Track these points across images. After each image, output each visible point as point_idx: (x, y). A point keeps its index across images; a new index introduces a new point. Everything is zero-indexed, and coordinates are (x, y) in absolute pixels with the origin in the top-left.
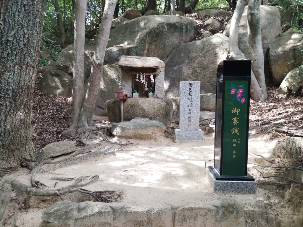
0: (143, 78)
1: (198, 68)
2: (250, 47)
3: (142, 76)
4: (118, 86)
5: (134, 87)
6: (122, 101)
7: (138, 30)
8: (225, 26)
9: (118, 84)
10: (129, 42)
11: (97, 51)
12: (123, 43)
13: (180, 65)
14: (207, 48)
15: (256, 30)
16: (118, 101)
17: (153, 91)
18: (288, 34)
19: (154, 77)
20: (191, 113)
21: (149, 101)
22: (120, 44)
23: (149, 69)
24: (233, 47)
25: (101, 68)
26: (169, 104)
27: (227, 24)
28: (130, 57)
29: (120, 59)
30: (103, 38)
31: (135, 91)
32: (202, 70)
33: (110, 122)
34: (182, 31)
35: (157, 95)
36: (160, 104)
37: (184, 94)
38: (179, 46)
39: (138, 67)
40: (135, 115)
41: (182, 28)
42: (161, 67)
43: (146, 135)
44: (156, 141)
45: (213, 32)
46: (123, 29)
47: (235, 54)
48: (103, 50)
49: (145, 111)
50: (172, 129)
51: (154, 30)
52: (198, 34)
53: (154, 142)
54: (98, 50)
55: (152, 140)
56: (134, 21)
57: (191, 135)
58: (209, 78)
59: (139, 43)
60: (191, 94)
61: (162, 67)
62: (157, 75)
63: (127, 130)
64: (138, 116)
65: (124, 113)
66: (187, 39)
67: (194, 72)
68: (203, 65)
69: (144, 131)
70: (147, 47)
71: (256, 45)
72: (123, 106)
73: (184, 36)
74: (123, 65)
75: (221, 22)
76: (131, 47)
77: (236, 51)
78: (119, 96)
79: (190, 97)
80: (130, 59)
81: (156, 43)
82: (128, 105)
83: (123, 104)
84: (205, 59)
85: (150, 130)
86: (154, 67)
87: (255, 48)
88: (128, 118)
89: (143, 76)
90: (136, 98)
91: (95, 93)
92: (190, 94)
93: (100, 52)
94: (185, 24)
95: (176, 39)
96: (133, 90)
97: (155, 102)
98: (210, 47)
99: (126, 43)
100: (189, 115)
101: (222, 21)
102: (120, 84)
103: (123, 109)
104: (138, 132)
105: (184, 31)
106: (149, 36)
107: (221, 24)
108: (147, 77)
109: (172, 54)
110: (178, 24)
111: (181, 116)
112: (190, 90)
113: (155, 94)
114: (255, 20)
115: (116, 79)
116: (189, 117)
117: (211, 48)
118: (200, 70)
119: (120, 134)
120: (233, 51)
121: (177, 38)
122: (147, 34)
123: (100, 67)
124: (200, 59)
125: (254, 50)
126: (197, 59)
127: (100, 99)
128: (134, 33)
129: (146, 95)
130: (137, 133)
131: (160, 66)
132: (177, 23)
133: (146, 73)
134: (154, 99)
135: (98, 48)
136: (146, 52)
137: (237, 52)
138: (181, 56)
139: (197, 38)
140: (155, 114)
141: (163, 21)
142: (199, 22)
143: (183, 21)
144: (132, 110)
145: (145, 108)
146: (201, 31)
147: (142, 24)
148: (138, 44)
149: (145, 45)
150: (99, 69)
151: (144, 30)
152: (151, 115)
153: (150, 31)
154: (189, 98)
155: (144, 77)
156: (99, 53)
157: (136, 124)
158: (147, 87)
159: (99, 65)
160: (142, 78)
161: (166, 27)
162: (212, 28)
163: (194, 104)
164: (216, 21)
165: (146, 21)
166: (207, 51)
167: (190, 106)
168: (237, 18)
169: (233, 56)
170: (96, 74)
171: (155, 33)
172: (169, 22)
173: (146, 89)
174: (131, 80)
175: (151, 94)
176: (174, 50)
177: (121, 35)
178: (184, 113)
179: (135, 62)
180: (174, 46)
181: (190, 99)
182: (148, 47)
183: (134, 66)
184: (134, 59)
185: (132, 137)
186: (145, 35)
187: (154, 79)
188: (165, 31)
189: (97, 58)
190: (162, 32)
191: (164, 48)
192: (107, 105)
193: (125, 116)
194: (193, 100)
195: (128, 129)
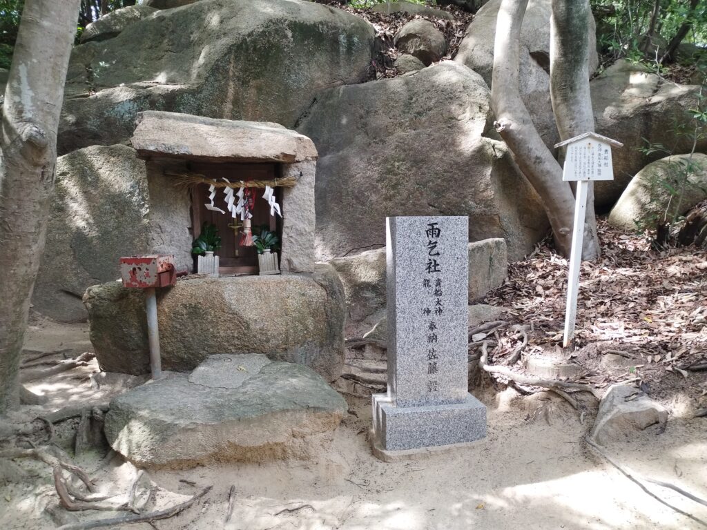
0: (237, 198)
1: (398, 161)
2: (559, 102)
3: (232, 191)
4: (139, 219)
5: (198, 231)
6: (154, 292)
7: (200, 39)
8: (458, 41)
9: (138, 211)
10: (172, 74)
11: (19, 82)
12: (151, 78)
13: (338, 151)
14: (420, 100)
15: (579, 47)
16: (134, 291)
17: (277, 248)
18: (619, 74)
19: (279, 194)
20: (439, 337)
21: (265, 289)
22: (140, 79)
23: (260, 163)
24: (508, 99)
25: (42, 161)
26: (334, 292)
27: (463, 38)
28: (182, 119)
29: (136, 125)
30: (46, 23)
31: (204, 248)
32: (412, 166)
33: (104, 374)
34: (338, 51)
35: (290, 262)
36: (303, 295)
37: (410, 265)
38: (331, 92)
39: (214, 157)
40: (211, 347)
41: (336, 41)
42: (303, 158)
43: (267, 448)
44: (306, 468)
45: (427, 58)
46: (151, 36)
47: (517, 119)
48: (50, 81)
49: (248, 327)
50: (347, 379)
51: (254, 42)
52: (382, 63)
53: (299, 473)
54: (24, 79)
55: (293, 462)
56: (184, 11)
57: (440, 426)
58: (435, 192)
59: (207, 79)
60: (436, 265)
61: (306, 160)
62: (289, 188)
63: (178, 437)
64: (221, 348)
65: (162, 336)
66: (350, 74)
67: (386, 173)
68: (411, 153)
69: (259, 432)
70: (231, 91)
71: (576, 94)
72: (158, 310)
73: (341, 64)
74: (152, 148)
75: (446, 32)
76: (180, 90)
77: (518, 111)
78: (140, 276)
79: (433, 277)
80: (182, 123)
81: (261, 81)
82: (180, 308)
83: (158, 304)
84: (418, 134)
85: (284, 426)
86: (278, 157)
87: (573, 104)
88: (182, 359)
89: (236, 190)
90: (208, 279)
91: (22, 271)
92: (432, 266)
93: (32, 86)
94: (344, 30)
95: (319, 74)
96: (195, 244)
97: (285, 289)
98: (430, 98)
99: (161, 78)
100: (430, 346)
101: (447, 28)
102: (144, 211)
103: (159, 322)
104: (232, 440)
105: (343, 49)
106: (236, 57)
107: (445, 37)
108: (251, 196)
109: (310, 116)
110: (325, 27)
111: (399, 350)
112: (432, 248)
113: (282, 257)
114: (578, 17)
115: (130, 193)
116: (432, 355)
117: (433, 101)
118: (403, 168)
119: (150, 457)
120: (510, 112)
121: (322, 71)
122: (230, 50)
123: (39, 157)
124: (402, 134)
125: (570, 110)
126: (392, 134)
127: (71, 264)
128: (188, 48)
129: (249, 261)
130: (224, 445)
131: (300, 157)
132: (321, 23)
133: (246, 180)
134: (283, 278)
135: (22, 70)
136: (228, 107)
137: (521, 115)
138: (339, 123)
139: (378, 74)
140: (287, 337)
141: (281, 13)
142: (380, 27)
143: (338, 20)
144: (195, 326)
145: (250, 315)
146: (390, 53)
147: (214, 20)
148: (202, 81)
149: (227, 85)
150: (36, 165)
151: (218, 37)
152: (273, 342)
153: (241, 44)
154: (428, 281)
155: (240, 194)
156: (31, 93)
157: (220, 401)
158: (253, 233)
159: (34, 146)
160: (230, 200)
161: (290, 34)
162: (422, 47)
163: (447, 303)
164: (432, 28)
165: (224, 10)
166: (421, 109)
167: (433, 310)
168: (514, 11)
169: (511, 128)
170: (21, 187)
171: (255, 49)
172: (300, 19)
173: (250, 241)
174: (186, 205)
175: (266, 257)
176: (316, 106)
177: (143, 54)
178: (411, 337)
179: (201, 135)
180: (313, 92)
181: (433, 283)
182: (236, 93)
183: (197, 152)
184: (196, 125)
185: (205, 462)
186: (226, 55)
187: (277, 201)
188: (288, 46)
189: (20, 112)
190: (279, 49)
191: (286, 99)
192: (89, 305)
193: (170, 349)
194: (443, 290)
195: (186, 430)
